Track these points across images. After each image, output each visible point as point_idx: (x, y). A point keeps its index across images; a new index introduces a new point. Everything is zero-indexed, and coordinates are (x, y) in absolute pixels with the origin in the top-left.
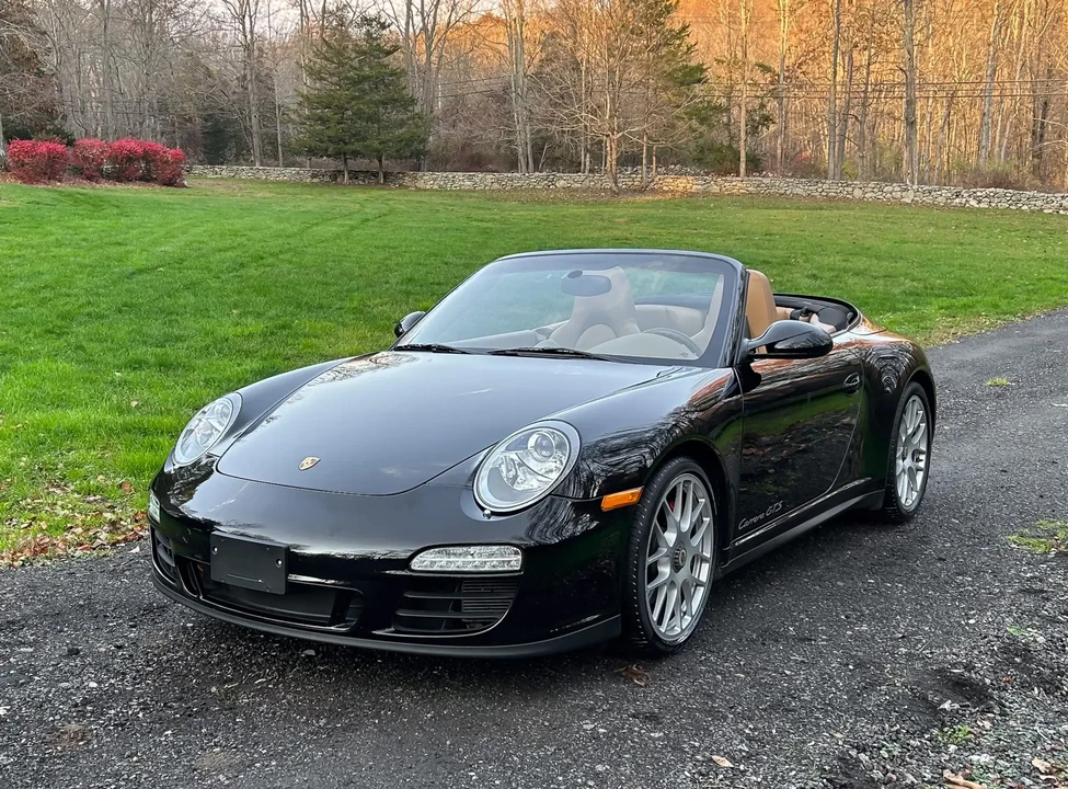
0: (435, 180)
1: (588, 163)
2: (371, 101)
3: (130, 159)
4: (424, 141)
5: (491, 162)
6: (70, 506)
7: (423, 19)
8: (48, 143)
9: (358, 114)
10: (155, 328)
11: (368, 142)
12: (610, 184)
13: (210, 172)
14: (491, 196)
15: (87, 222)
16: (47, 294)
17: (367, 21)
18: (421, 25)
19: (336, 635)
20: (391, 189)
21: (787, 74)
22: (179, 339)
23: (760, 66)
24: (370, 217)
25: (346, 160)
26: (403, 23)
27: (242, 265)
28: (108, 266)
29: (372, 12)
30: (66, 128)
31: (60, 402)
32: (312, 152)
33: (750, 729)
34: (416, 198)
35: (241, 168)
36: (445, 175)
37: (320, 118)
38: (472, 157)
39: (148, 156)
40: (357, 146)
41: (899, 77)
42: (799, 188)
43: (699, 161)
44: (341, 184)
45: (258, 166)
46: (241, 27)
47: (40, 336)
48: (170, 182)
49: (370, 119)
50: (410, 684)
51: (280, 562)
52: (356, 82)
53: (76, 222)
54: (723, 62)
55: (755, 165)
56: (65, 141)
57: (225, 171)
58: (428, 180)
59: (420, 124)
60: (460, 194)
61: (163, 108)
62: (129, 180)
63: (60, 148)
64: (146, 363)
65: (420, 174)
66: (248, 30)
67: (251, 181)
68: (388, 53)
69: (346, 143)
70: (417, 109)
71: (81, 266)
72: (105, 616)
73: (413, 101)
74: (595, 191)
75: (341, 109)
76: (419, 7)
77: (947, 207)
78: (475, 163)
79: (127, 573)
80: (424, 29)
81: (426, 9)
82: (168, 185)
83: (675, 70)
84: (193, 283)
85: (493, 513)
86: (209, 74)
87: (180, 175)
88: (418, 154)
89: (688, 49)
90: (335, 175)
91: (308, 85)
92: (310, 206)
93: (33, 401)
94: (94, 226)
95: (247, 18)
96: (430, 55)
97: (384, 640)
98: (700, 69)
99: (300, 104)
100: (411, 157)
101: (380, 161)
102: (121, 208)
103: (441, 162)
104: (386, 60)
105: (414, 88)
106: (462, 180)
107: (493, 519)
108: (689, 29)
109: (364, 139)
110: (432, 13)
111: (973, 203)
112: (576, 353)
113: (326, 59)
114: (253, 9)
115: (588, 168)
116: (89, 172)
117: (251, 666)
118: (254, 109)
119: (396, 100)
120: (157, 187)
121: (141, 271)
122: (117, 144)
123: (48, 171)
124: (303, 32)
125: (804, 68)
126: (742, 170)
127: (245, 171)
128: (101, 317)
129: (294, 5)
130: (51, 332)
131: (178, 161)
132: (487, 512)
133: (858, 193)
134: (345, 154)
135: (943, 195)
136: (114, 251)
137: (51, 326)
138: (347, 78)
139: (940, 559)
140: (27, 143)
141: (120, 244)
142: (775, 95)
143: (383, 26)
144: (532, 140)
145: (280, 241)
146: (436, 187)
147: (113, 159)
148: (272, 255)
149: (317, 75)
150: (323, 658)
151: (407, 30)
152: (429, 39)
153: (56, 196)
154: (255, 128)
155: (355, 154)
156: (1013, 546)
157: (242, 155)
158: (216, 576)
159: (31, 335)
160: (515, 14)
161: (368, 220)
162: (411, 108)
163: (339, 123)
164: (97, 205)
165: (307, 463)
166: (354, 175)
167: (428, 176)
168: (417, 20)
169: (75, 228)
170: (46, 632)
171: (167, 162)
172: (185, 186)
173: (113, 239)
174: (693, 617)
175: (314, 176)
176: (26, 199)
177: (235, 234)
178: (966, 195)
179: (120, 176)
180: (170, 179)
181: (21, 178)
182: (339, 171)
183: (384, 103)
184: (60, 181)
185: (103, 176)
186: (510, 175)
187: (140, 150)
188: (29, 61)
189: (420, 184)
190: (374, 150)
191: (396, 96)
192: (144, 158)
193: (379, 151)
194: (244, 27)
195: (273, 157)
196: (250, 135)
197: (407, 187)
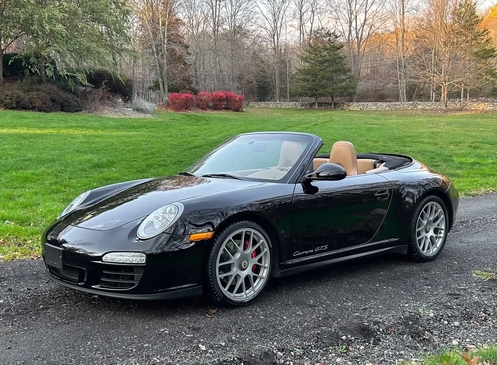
0: (358, 106)
1: (434, 97)
2: (329, 71)
3: (220, 100)
4: (355, 88)
5: (388, 97)
7: (357, 33)
8: (185, 94)
9: (323, 78)
11: (326, 89)
12: (444, 108)
13: (256, 105)
14: (384, 113)
15: (189, 127)
17: (329, 34)
18: (355, 36)
19: (82, 287)
20: (336, 111)
25: (317, 98)
26: (347, 34)
28: (183, 145)
29: (332, 31)
30: (196, 87)
34: (351, 114)
35: (270, 103)
36: (363, 103)
37: (305, 80)
38: (380, 95)
39: (228, 99)
40: (321, 91)
44: (314, 109)
45: (278, 102)
46: (272, 40)
48: (237, 110)
51: (61, 256)
52: (322, 63)
53: (184, 127)
56: (193, 93)
57: (263, 104)
58: (355, 106)
59: (352, 81)
60: (370, 112)
61: (240, 78)
62: (219, 109)
63: (191, 96)
65: (351, 103)
66: (276, 41)
67: (274, 108)
68: (339, 49)
69: (316, 90)
70: (351, 74)
71: (171, 145)
73: (349, 70)
74: (436, 110)
75: (315, 75)
76: (355, 27)
78: (381, 98)
80: (357, 37)
81: (358, 28)
82: (235, 111)
85: (140, 239)
87: (241, 106)
88: (351, 94)
89: (487, 41)
90: (312, 105)
91: (302, 65)
92: (294, 119)
95: (276, 36)
96: (359, 49)
98: (493, 50)
100: (348, 96)
101: (333, 98)
102: (208, 121)
103: (364, 98)
104: (337, 52)
106: (371, 106)
108: (487, 31)
110: (361, 29)
113: (309, 52)
114: (279, 32)
115: (434, 99)
116: (203, 106)
118: (277, 76)
119: (340, 70)
120: (231, 112)
121: (195, 147)
122: (215, 93)
123: (185, 106)
124: (301, 41)
127: (271, 104)
130: (139, 172)
131: (241, 100)
134: (316, 95)
138: (318, 61)
140: (177, 94)
143: (337, 37)
146: (359, 109)
147: (213, 100)
149: (305, 60)
151: (349, 37)
152: (359, 42)
153: (183, 116)
154: (277, 85)
155: (321, 95)
157: (272, 99)
161: (317, 125)
162: (348, 73)
163: (314, 81)
164: (199, 120)
166: (320, 104)
167: (355, 104)
168: (354, 33)
169: (181, 130)
171: (236, 101)
172: (243, 111)
173: (194, 134)
175: (302, 105)
176: (169, 118)
179: (216, 108)
180: (237, 109)
181: (174, 109)
182: (314, 103)
183: (335, 72)
184: (190, 110)
185: (208, 108)
186: (395, 103)
187: (225, 96)
188: (180, 59)
189: (351, 108)
190: (329, 93)
191: (341, 68)
192: (226, 100)
193: (331, 93)
194: (274, 40)
195: (285, 97)
196: (275, 88)
197: (345, 109)
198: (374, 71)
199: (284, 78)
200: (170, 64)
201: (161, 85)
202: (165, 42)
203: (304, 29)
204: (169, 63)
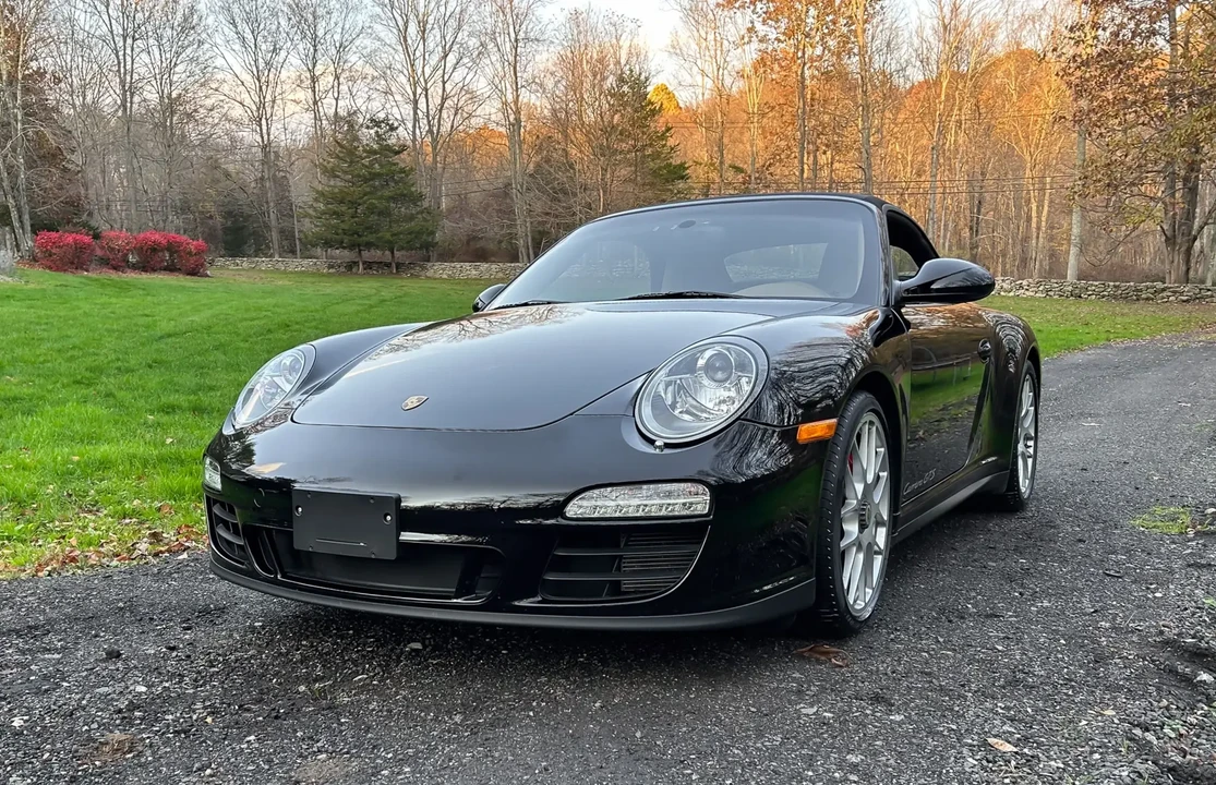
0: (444, 270)
2: (381, 198)
3: (154, 250)
4: (433, 233)
5: (493, 255)
6: (103, 528)
7: (429, 122)
8: (74, 235)
9: (371, 210)
10: (188, 379)
11: (380, 234)
13: (229, 262)
15: (114, 300)
16: (75, 353)
17: (376, 123)
18: (427, 128)
19: (465, 611)
20: (404, 278)
21: (757, 175)
22: (211, 388)
23: (734, 167)
24: (387, 298)
25: (360, 251)
26: (410, 126)
27: (269, 331)
28: (137, 331)
29: (382, 115)
30: (93, 223)
31: (92, 439)
32: (328, 244)
33: (1002, 709)
34: (429, 284)
35: (260, 260)
36: (453, 265)
37: (335, 213)
38: (477, 250)
39: (172, 247)
40: (371, 238)
41: (860, 175)
44: (356, 274)
45: (277, 258)
46: (257, 128)
47: (68, 385)
48: (194, 272)
49: (380, 214)
50: (554, 673)
51: (389, 518)
52: (368, 179)
53: (104, 299)
54: (701, 164)
56: (91, 233)
57: (245, 263)
58: (437, 269)
59: (429, 218)
60: (467, 281)
61: (184, 208)
62: (154, 270)
63: (87, 239)
64: (180, 408)
65: (430, 264)
66: (264, 131)
67: (271, 271)
68: (398, 153)
69: (360, 236)
70: (426, 204)
71: (108, 330)
72: (151, 619)
73: (421, 197)
75: (354, 204)
76: (425, 110)
79: (176, 575)
80: (430, 131)
81: (431, 112)
82: (188, 274)
83: (660, 168)
84: (222, 345)
85: (667, 446)
86: (227, 175)
87: (202, 265)
88: (427, 246)
89: (672, 149)
90: (351, 266)
91: (322, 183)
92: (328, 291)
93: (59, 438)
94: (121, 304)
95: (264, 121)
96: (435, 156)
97: (528, 614)
98: (682, 167)
99: (316, 200)
100: (421, 248)
101: (392, 252)
102: (147, 290)
103: (448, 255)
104: (396, 159)
105: (422, 185)
106: (469, 269)
107: (667, 452)
108: (672, 131)
109: (377, 232)
110: (437, 117)
113: (338, 157)
114: (269, 110)
116: (115, 262)
118: (272, 204)
119: (405, 195)
120: (181, 276)
121: (169, 336)
122: (142, 235)
123: (75, 261)
124: (318, 135)
125: (772, 169)
127: (264, 263)
128: (129, 371)
129: (307, 110)
130: (79, 382)
131: (200, 252)
132: (658, 443)
134: (359, 245)
136: (142, 321)
137: (79, 377)
138: (359, 176)
139: (1080, 541)
140: (53, 235)
141: (147, 316)
143: (393, 129)
144: (532, 232)
146: (445, 276)
147: (139, 250)
148: (297, 323)
149: (331, 173)
150: (433, 650)
151: (414, 132)
152: (435, 141)
153: (83, 280)
154: (273, 223)
155: (369, 245)
156: (1142, 529)
157: (261, 249)
158: (300, 543)
159: (58, 385)
160: (512, 118)
161: (385, 301)
162: (419, 203)
163: (353, 217)
164: (124, 288)
165: (412, 401)
166: (369, 265)
167: (438, 265)
169: (102, 305)
170: (78, 638)
171: (190, 253)
172: (208, 276)
173: (140, 312)
174: (873, 589)
175: (330, 267)
176: (54, 282)
177: (260, 309)
179: (145, 266)
180: (194, 269)
181: (50, 268)
182: (354, 262)
183: (393, 199)
184: (87, 271)
185: (129, 267)
186: (512, 264)
187: (164, 242)
188: (54, 157)
189: (430, 273)
190: (387, 242)
191: (405, 192)
192: (168, 249)
193: (389, 242)
194: (261, 130)
195: (293, 252)
196: (269, 229)
197: (418, 276)
198: (461, 207)
199: (287, 210)
200: (31, 168)
201: (14, 214)
202: (20, 118)
203: (321, 109)
204: (30, 165)
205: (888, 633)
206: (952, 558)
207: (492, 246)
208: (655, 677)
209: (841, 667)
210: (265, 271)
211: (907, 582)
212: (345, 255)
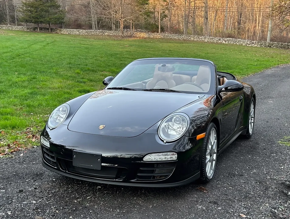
0: (67, 31)
1: (114, 28)
2: (46, 6)
4: (63, 19)
5: (83, 26)
9: (42, 10)
11: (45, 19)
12: (121, 34)
14: (85, 37)
19: (117, 182)
20: (53, 34)
21: (171, 3)
24: (49, 42)
25: (38, 24)
27: (14, 58)
32: (27, 21)
34: (62, 36)
35: (3, 26)
36: (70, 30)
37: (30, 11)
38: (78, 24)
40: (42, 20)
41: (204, 5)
42: (176, 37)
43: (146, 28)
44: (37, 32)
45: (9, 25)
49: (46, 11)
51: (99, 160)
55: (163, 30)
58: (65, 31)
59: (62, 14)
60: (75, 36)
65: (62, 29)
67: (7, 30)
69: (38, 19)
70: (61, 9)
72: (24, 178)
73: (59, 6)
74: (116, 36)
75: (36, 8)
77: (217, 43)
78: (79, 26)
83: (140, 1)
85: (167, 142)
88: (61, 23)
92: (28, 39)
97: (133, 183)
99: (23, 6)
100: (59, 24)
101: (49, 25)
103: (68, 26)
105: (59, 2)
106: (76, 32)
107: (167, 144)
109: (44, 17)
111: (224, 42)
112: (171, 90)
117: (83, 192)
118: (7, 7)
119: (54, 6)
125: (176, 1)
126: (159, 31)
127: (4, 27)
132: (165, 142)
133: (192, 39)
134: (38, 22)
135: (216, 40)
142: (167, 9)
144: (97, 20)
145: (23, 50)
146: (68, 33)
148: (22, 54)
150: (104, 189)
154: (8, 13)
155: (41, 22)
156: (281, 144)
158: (75, 165)
161: (49, 44)
162: (59, 8)
163: (36, 12)
165: (101, 127)
166: (41, 29)
167: (65, 30)
174: (213, 170)
175: (28, 29)
177: (7, 47)
178: (222, 40)
182: (36, 28)
183: (50, 6)
186: (90, 30)
189: (62, 32)
190: (47, 21)
191: (54, 4)
193: (49, 22)
195: (14, 22)
196: (6, 15)
197: (58, 33)
198: (72, 8)
199: (12, 8)
205: (217, 182)
206: (232, 156)
207: (83, 23)
208: (162, 197)
209: (206, 193)
210: (5, 30)
211: (220, 164)
212: (33, 25)
